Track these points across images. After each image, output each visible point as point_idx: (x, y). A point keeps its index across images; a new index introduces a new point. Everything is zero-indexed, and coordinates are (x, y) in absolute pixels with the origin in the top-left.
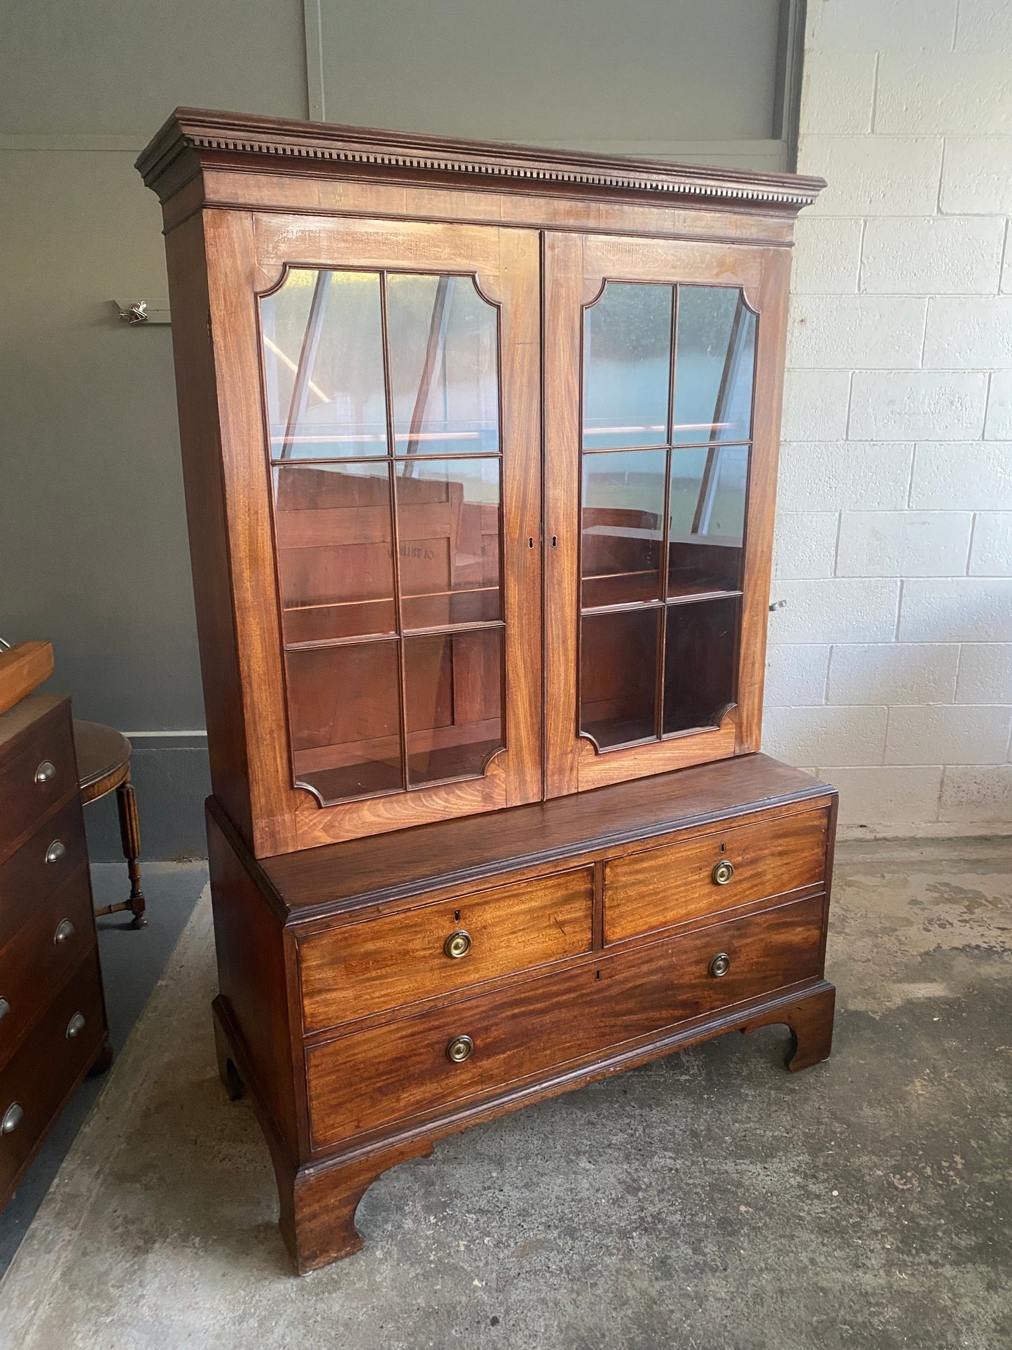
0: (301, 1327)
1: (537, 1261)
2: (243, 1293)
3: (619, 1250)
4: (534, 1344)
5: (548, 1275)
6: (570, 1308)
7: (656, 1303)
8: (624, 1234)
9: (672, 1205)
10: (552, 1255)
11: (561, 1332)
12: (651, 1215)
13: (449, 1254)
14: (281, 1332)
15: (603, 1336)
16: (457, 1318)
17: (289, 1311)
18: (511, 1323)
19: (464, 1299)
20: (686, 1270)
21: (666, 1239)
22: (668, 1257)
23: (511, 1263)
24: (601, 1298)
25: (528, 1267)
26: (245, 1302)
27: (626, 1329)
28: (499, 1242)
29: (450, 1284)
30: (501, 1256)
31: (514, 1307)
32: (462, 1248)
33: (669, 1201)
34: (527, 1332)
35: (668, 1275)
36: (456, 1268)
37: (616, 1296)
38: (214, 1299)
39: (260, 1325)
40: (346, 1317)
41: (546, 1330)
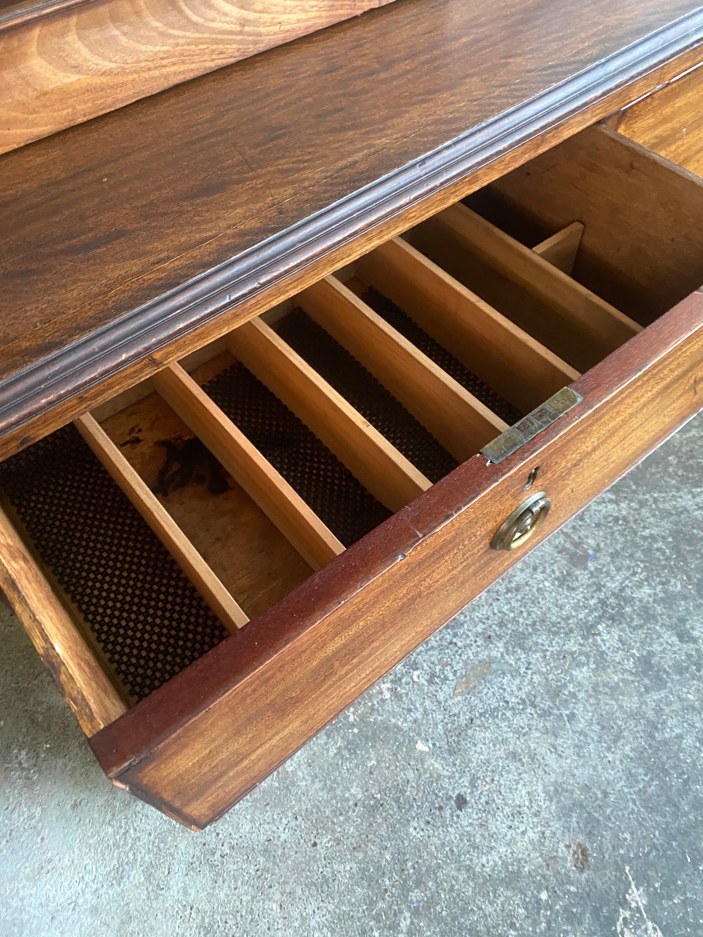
0: (206, 869)
1: (489, 696)
2: (110, 829)
3: (587, 656)
4: (522, 828)
5: (509, 714)
6: (551, 759)
7: (656, 728)
8: (589, 630)
9: (634, 574)
10: (505, 681)
11: (551, 800)
12: (613, 594)
13: (372, 708)
14: (181, 885)
15: (606, 794)
16: (411, 806)
17: (182, 846)
18: (483, 799)
19: (411, 775)
20: (680, 671)
21: (641, 626)
22: (651, 654)
23: (457, 704)
24: (586, 736)
25: (480, 708)
26: (116, 845)
27: (631, 777)
28: (433, 675)
29: (388, 757)
30: (441, 696)
31: (480, 774)
32: (387, 695)
33: (629, 568)
34: (507, 810)
35: (659, 683)
36: (387, 728)
37: (603, 728)
38: (71, 848)
39: (148, 878)
40: (262, 838)
41: (531, 801)
